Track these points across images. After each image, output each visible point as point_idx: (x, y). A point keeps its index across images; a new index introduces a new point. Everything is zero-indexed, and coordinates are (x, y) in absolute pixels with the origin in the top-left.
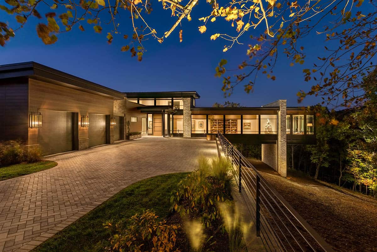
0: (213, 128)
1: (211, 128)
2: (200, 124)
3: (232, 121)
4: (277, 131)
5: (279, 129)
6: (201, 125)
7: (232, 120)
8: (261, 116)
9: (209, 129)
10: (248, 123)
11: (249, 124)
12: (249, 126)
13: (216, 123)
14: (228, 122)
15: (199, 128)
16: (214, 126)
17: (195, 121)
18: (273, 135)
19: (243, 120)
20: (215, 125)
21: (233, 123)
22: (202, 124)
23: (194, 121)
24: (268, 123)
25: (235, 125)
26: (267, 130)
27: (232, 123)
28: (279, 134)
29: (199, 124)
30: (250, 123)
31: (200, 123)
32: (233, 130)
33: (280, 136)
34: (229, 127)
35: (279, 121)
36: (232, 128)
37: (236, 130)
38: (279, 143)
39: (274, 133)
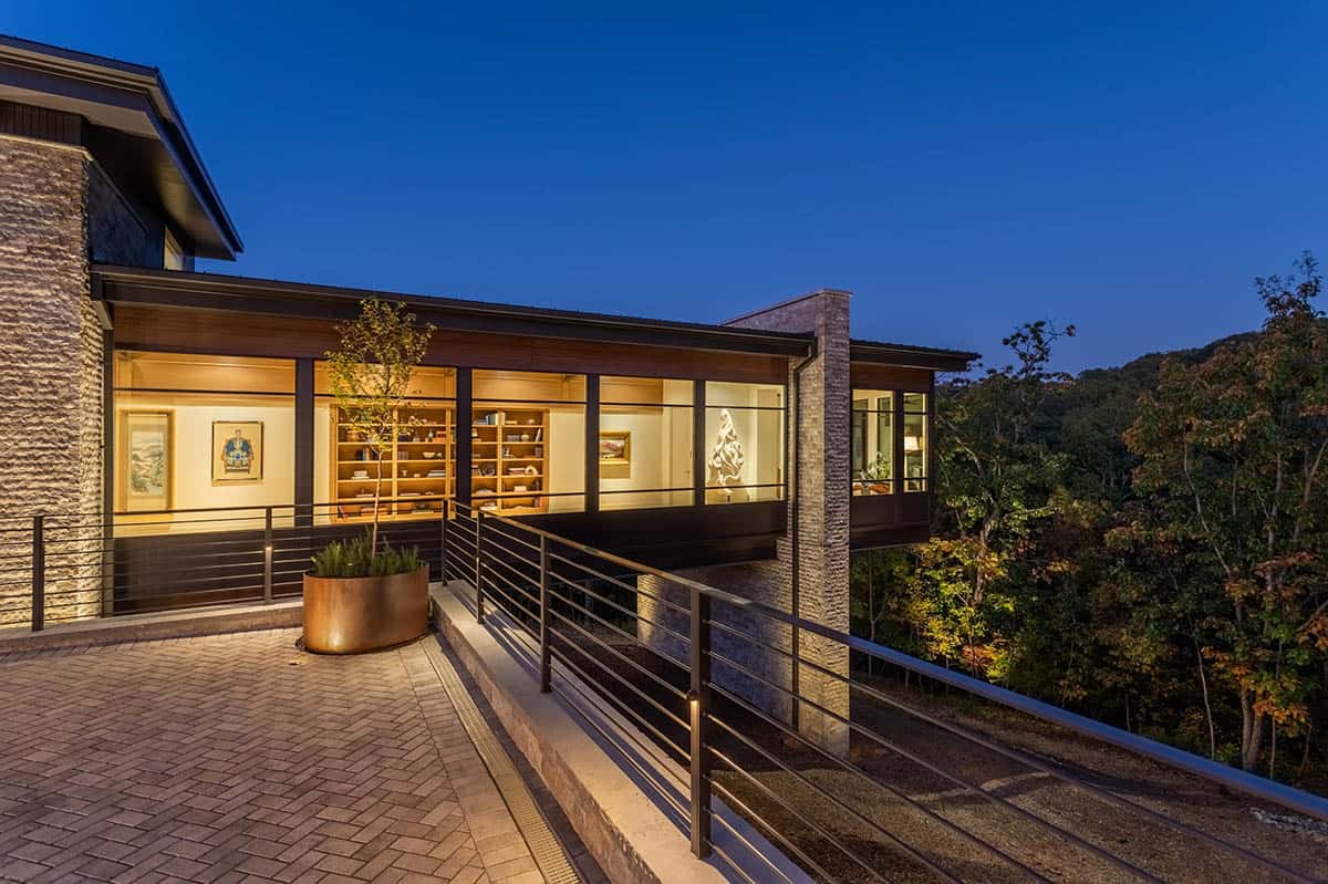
0: (361, 477)
1: (344, 474)
2: (230, 446)
3: (514, 424)
4: (794, 483)
6: (240, 455)
7: (510, 415)
9: (324, 489)
10: (616, 437)
11: (620, 444)
12: (621, 456)
13: (384, 435)
14: (484, 425)
16: (367, 461)
17: (169, 414)
19: (603, 415)
20: (374, 456)
21: (519, 432)
22: (246, 446)
23: (164, 421)
24: (724, 433)
25: (531, 451)
26: (721, 479)
27: (507, 432)
28: (805, 503)
29: (220, 447)
30: (626, 436)
32: (519, 483)
33: (819, 514)
34: (489, 468)
35: (806, 423)
36: (506, 472)
37: (536, 484)
38: (812, 556)
39: (753, 495)
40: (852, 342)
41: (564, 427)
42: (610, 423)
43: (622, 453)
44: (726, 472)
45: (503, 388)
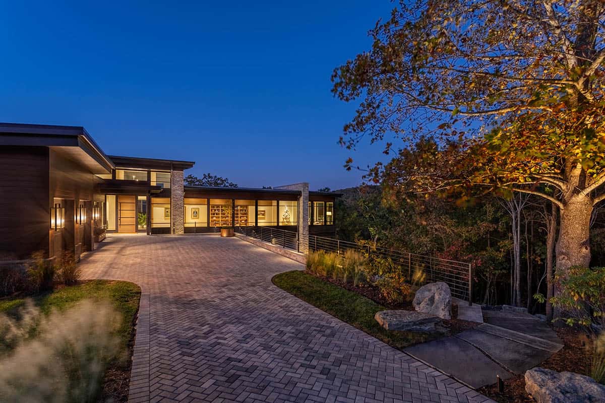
0: (214, 218)
1: (211, 218)
2: (194, 212)
4: (298, 222)
5: (300, 219)
7: (241, 207)
8: (280, 202)
10: (262, 211)
11: (263, 213)
13: (218, 210)
14: (237, 209)
15: (192, 219)
16: (215, 215)
17: (185, 207)
18: (292, 226)
19: (259, 207)
20: (217, 214)
21: (243, 210)
22: (196, 213)
24: (286, 211)
25: (245, 214)
26: (285, 220)
27: (241, 210)
28: (300, 226)
29: (192, 212)
30: (264, 211)
31: (193, 210)
32: (243, 220)
33: (302, 228)
34: (237, 217)
35: (300, 209)
36: (240, 218)
37: (246, 221)
38: (301, 237)
39: (292, 224)
40: (309, 192)
41: (252, 209)
42: (260, 208)
43: (263, 215)
44: (286, 219)
45: (240, 202)
